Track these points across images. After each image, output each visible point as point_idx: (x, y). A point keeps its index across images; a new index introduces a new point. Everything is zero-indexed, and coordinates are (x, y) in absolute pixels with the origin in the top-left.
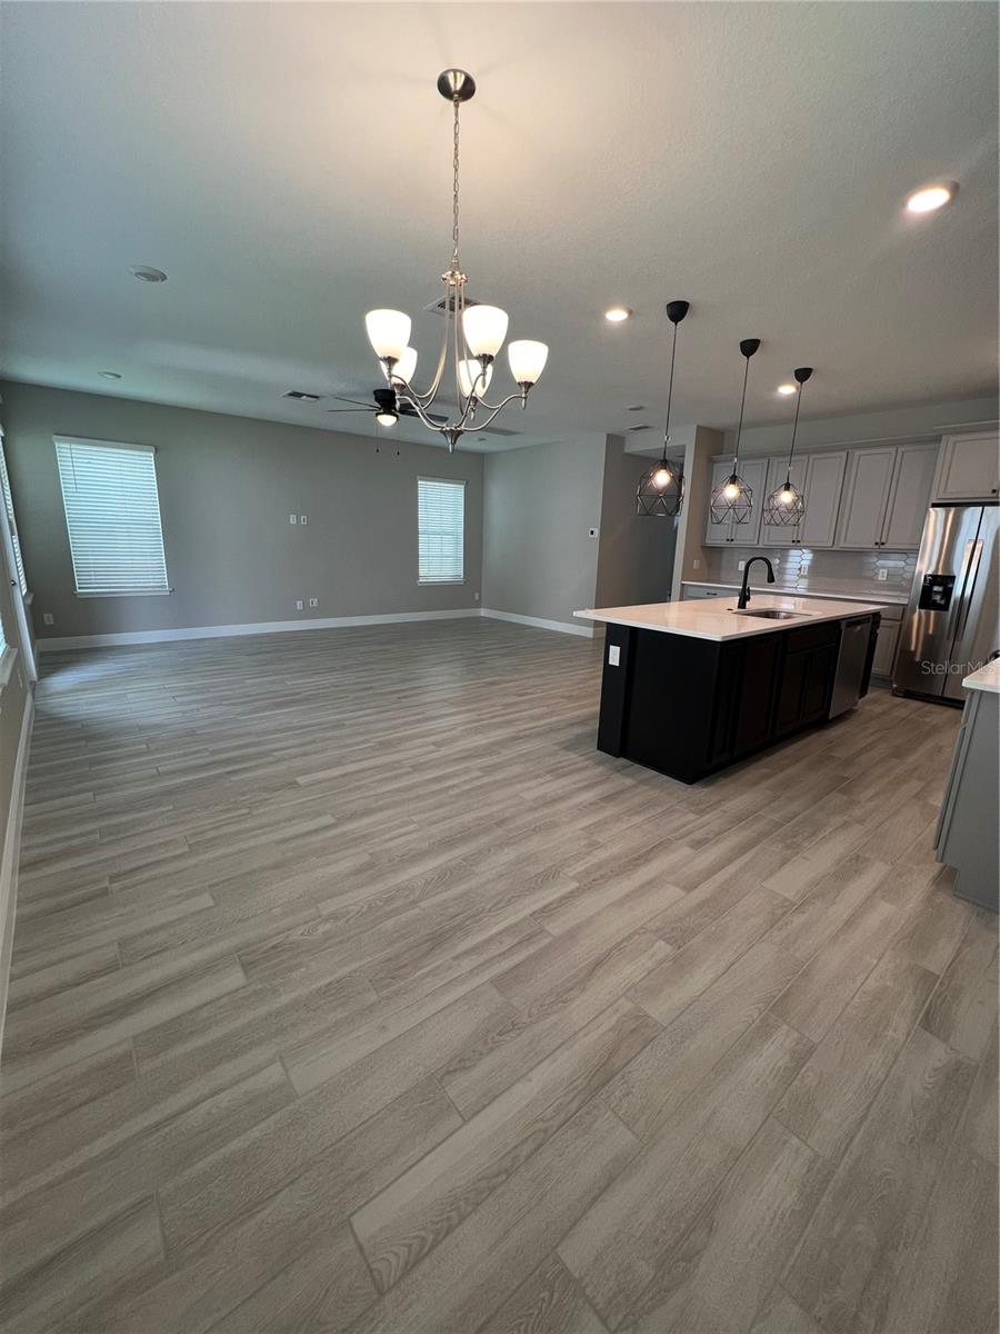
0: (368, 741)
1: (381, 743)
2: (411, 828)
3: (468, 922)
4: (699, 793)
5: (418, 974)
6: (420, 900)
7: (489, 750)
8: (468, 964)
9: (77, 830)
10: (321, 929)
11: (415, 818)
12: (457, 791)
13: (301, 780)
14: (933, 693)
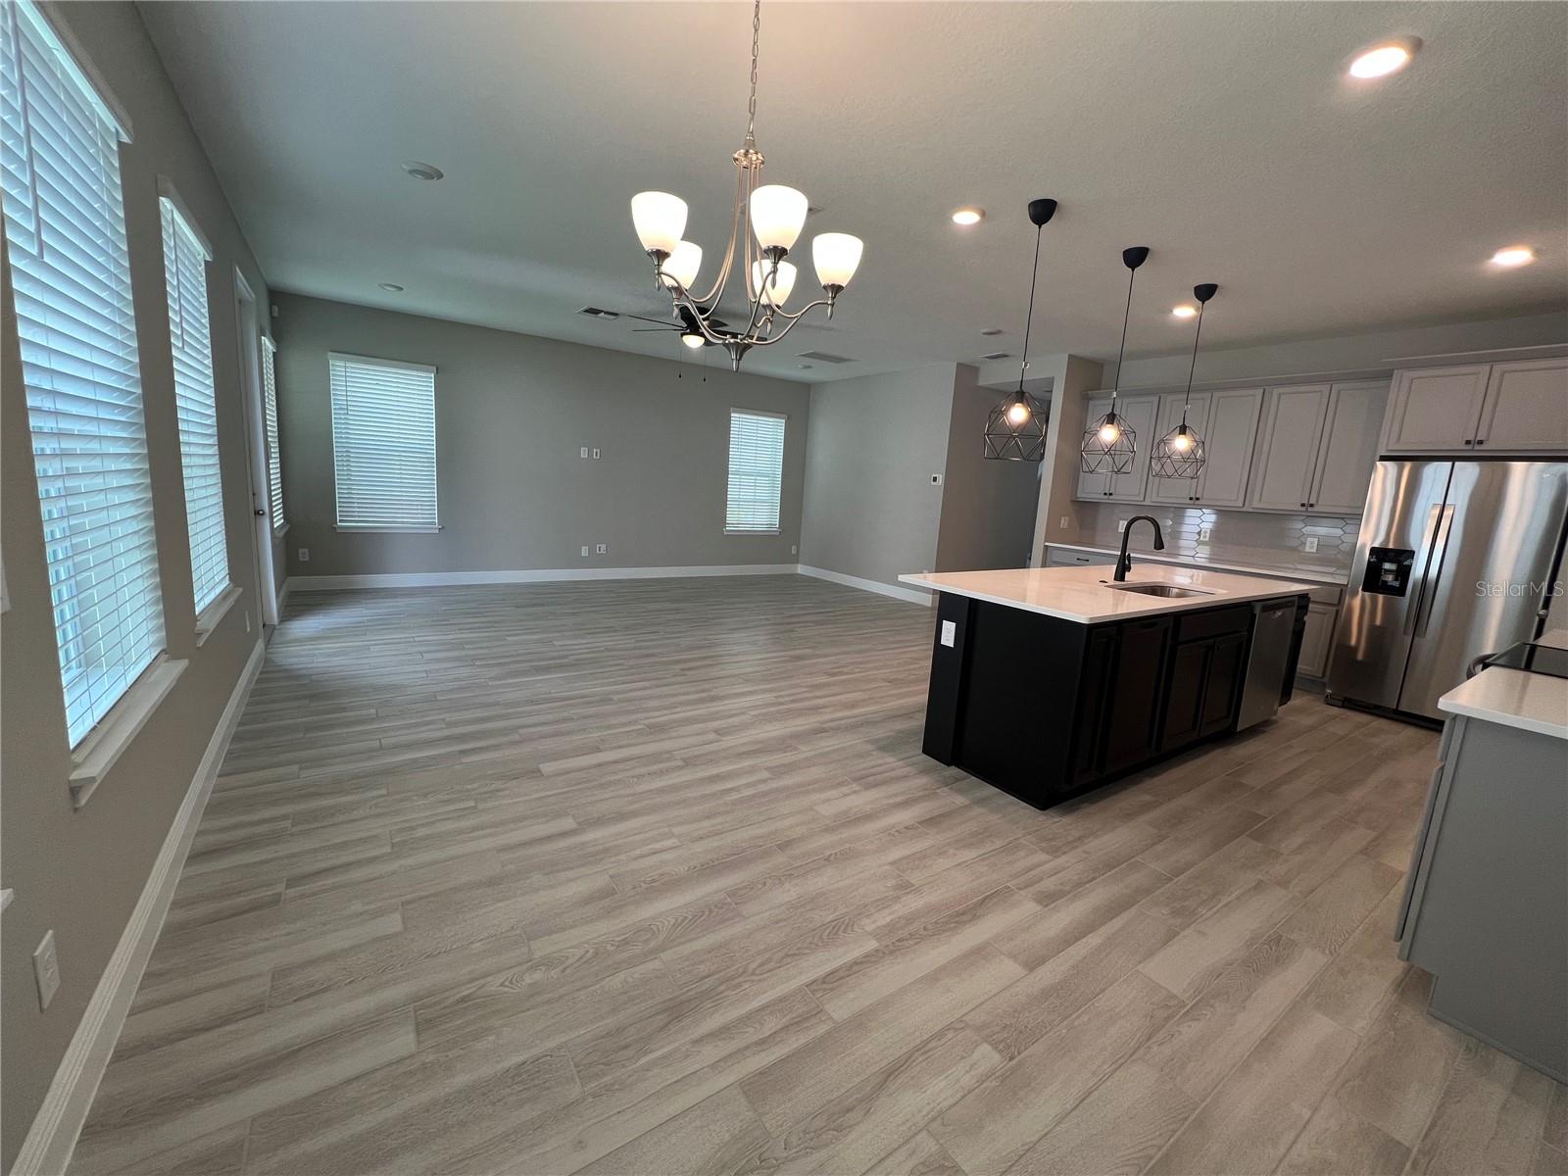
0: (636, 722)
1: (649, 726)
2: (668, 843)
3: (722, 988)
4: (1055, 823)
5: (643, 1061)
6: (662, 948)
7: (783, 744)
8: (711, 1053)
9: (267, 813)
10: (528, 980)
11: (676, 830)
12: (735, 796)
13: (547, 768)
14: (1383, 704)
